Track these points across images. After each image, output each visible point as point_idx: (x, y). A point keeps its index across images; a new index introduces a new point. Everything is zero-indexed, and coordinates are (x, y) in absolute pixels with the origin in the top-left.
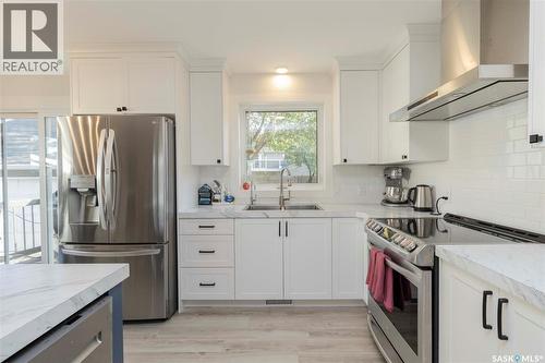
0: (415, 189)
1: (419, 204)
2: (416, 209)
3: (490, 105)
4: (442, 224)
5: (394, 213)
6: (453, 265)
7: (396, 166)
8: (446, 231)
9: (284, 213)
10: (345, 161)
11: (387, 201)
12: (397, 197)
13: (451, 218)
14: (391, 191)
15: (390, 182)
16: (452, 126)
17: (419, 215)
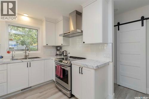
0: (64, 51)
1: (64, 55)
2: (64, 56)
3: (77, 36)
4: (69, 58)
5: (59, 57)
6: (74, 64)
7: (59, 46)
8: (69, 60)
9: (28, 60)
10: (47, 45)
11: (57, 55)
12: (59, 53)
13: (71, 57)
14: (58, 53)
15: (58, 50)
16: (71, 39)
17: (64, 57)
